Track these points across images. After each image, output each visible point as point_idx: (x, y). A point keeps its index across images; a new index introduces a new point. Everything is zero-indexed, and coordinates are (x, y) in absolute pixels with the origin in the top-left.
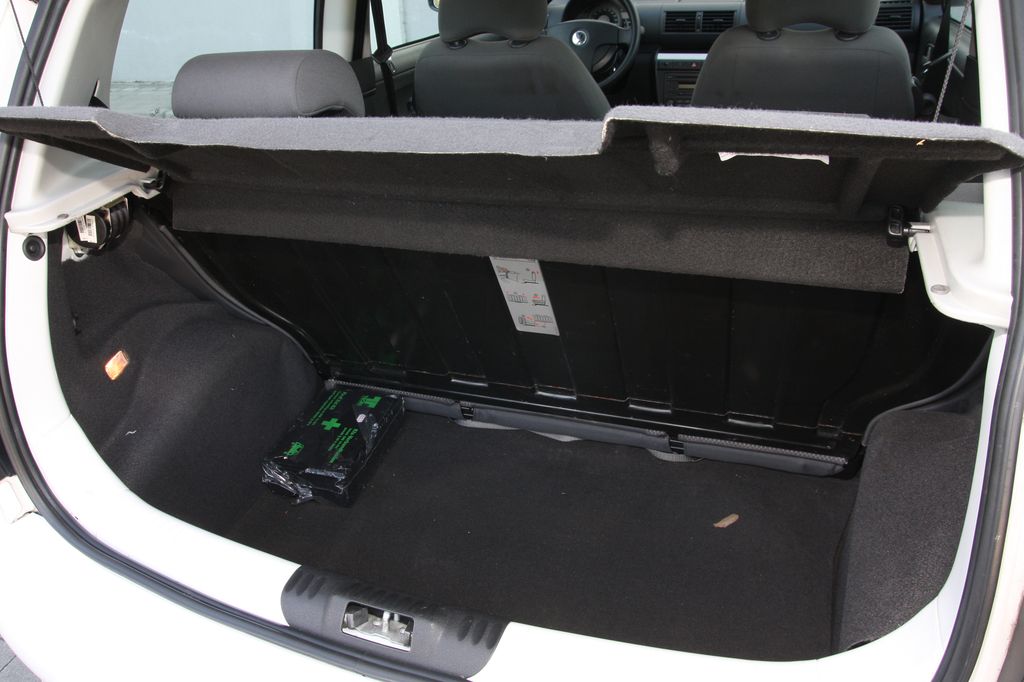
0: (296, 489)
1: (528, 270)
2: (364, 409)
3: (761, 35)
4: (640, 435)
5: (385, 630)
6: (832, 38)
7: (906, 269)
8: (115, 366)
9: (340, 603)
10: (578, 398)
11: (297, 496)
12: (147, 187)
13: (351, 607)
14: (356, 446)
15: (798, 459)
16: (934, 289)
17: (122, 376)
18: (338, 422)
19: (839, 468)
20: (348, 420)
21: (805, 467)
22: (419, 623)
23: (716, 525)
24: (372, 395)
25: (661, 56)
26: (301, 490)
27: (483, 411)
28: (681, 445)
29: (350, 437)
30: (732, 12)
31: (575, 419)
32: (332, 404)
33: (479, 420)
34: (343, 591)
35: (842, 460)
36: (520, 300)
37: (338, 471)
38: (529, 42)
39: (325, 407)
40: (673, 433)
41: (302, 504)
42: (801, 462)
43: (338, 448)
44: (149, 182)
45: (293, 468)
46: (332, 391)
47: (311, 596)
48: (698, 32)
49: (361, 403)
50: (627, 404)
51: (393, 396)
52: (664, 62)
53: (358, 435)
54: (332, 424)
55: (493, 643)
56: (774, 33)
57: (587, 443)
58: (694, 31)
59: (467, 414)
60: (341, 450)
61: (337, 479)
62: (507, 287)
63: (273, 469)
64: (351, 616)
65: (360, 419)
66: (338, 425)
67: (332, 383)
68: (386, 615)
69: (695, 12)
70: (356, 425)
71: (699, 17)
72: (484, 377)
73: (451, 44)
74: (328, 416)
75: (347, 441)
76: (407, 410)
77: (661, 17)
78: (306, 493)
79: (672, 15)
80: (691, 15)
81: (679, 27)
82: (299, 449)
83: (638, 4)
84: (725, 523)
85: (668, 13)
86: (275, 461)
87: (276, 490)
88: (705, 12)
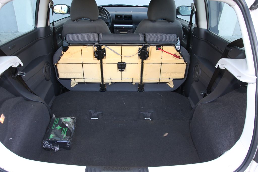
0: (54, 148)
2: (67, 122)
3: (152, 21)
6: (167, 22)
8: (2, 119)
11: (54, 150)
14: (69, 133)
16: (238, 76)
17: (4, 122)
23: (164, 136)
25: (115, 25)
26: (56, 148)
29: (66, 130)
30: (131, 15)
32: (57, 121)
37: (67, 140)
38: (95, 21)
39: (55, 123)
41: (57, 152)
43: (64, 134)
45: (53, 142)
46: (54, 119)
48: (123, 19)
49: (65, 121)
51: (73, 117)
52: (116, 27)
53: (68, 129)
54: (59, 128)
56: (154, 21)
61: (67, 143)
63: (47, 143)
65: (67, 125)
66: (61, 128)
67: (54, 116)
69: (122, 15)
70: (66, 127)
73: (74, 21)
74: (57, 125)
75: (66, 132)
77: (114, 16)
78: (57, 148)
79: (117, 16)
80: (121, 15)
81: (119, 18)
82: (53, 136)
83: (110, 13)
84: (166, 135)
85: (116, 15)
86: (47, 141)
87: (48, 149)
88: (125, 15)
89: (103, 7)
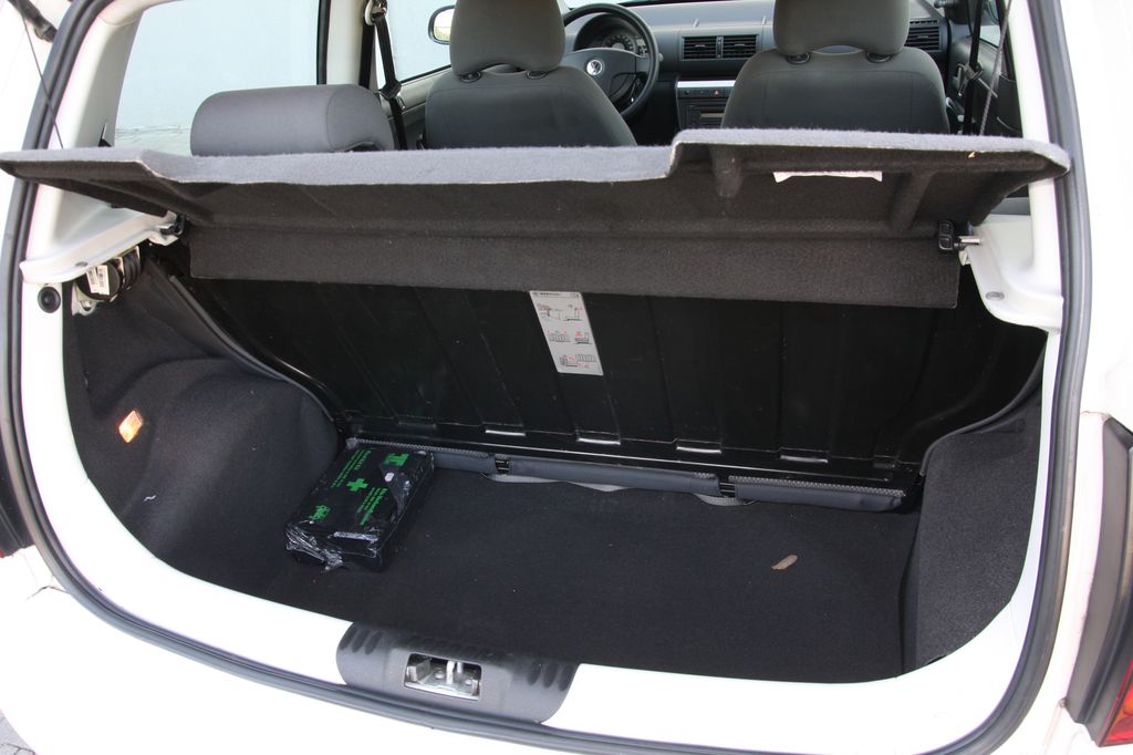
0: (324, 556)
1: (571, 306)
2: (392, 467)
3: (791, 59)
4: (689, 480)
5: (450, 680)
6: (864, 60)
7: (958, 284)
8: (129, 427)
9: (400, 656)
10: (622, 442)
11: (325, 564)
12: (164, 233)
13: (413, 660)
14: (387, 506)
15: (853, 494)
16: (988, 296)
17: (136, 439)
18: (364, 482)
19: (897, 502)
20: (375, 479)
21: (862, 502)
22: (488, 670)
23: (775, 567)
24: (399, 452)
25: (681, 85)
26: (331, 557)
27: (519, 464)
28: (732, 488)
29: (380, 497)
30: (755, 36)
31: (619, 465)
32: (358, 462)
33: (515, 474)
34: (403, 643)
35: (899, 493)
36: (562, 339)
37: (370, 533)
38: (547, 73)
39: (348, 467)
40: (722, 475)
41: (332, 571)
42: (858, 498)
43: (368, 509)
44: (166, 227)
45: (321, 533)
46: (353, 451)
47: (369, 651)
48: (719, 58)
49: (387, 462)
50: (674, 446)
51: (421, 452)
52: (685, 91)
53: (388, 494)
54: (358, 485)
55: (565, 684)
56: (804, 57)
57: (632, 492)
58: (714, 57)
59: (503, 468)
60: (371, 511)
61: (369, 542)
62: (548, 326)
63: (299, 535)
64: (413, 669)
65: (389, 477)
66: (365, 486)
67: (353, 442)
68: (450, 666)
69: (715, 37)
70: (385, 484)
71: (720, 42)
72: (521, 425)
73: (465, 77)
74: (353, 476)
75: (377, 502)
76: (436, 468)
77: (678, 42)
78: (335, 559)
79: (690, 41)
80: (711, 40)
81: (700, 53)
82: (325, 513)
83: (654, 30)
84: (783, 565)
85: (686, 38)
86: (300, 526)
87: (301, 557)
88: (725, 37)
89: (628, 8)
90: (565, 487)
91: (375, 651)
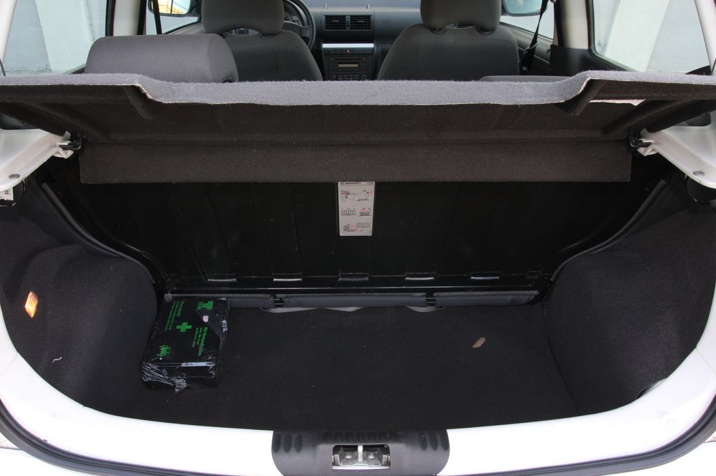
0: (173, 382)
1: (365, 191)
2: (205, 312)
3: (433, 30)
4: (407, 298)
5: (360, 459)
7: (630, 167)
8: (31, 306)
9: (326, 449)
10: (370, 278)
11: (174, 387)
12: (64, 148)
13: (336, 450)
14: (212, 340)
15: (507, 296)
17: (37, 313)
18: (188, 325)
19: (532, 298)
20: (197, 322)
21: (512, 301)
22: (393, 447)
23: (474, 346)
24: (206, 300)
25: (325, 46)
26: (178, 381)
27: (291, 300)
28: (434, 300)
29: (205, 334)
30: (369, 16)
31: (363, 294)
32: (178, 310)
33: (288, 307)
35: (536, 292)
36: (350, 213)
37: (208, 361)
38: (274, 35)
39: (172, 315)
40: (430, 293)
41: (179, 392)
42: (510, 298)
43: (200, 341)
45: (164, 365)
46: (170, 304)
47: (299, 449)
48: (348, 29)
49: (199, 308)
50: (404, 278)
51: (223, 299)
52: (328, 50)
53: (210, 331)
54: (184, 327)
55: (446, 446)
56: (440, 29)
57: (366, 310)
58: (345, 29)
59: (280, 303)
60: (202, 345)
61: (209, 367)
62: (343, 204)
63: (152, 369)
64: (337, 456)
65: (206, 319)
66: (190, 327)
67: (169, 297)
68: (360, 449)
69: (345, 16)
70: (205, 324)
71: (348, 19)
72: (300, 274)
74: (179, 321)
75: (204, 338)
76: (231, 308)
77: (321, 19)
78: (181, 383)
79: (329, 18)
80: (342, 17)
81: (335, 26)
82: (168, 350)
83: (311, 10)
84: (479, 344)
85: (326, 16)
86: (152, 363)
87: (155, 386)
88: (351, 16)
90: (322, 312)
91: (303, 448)
